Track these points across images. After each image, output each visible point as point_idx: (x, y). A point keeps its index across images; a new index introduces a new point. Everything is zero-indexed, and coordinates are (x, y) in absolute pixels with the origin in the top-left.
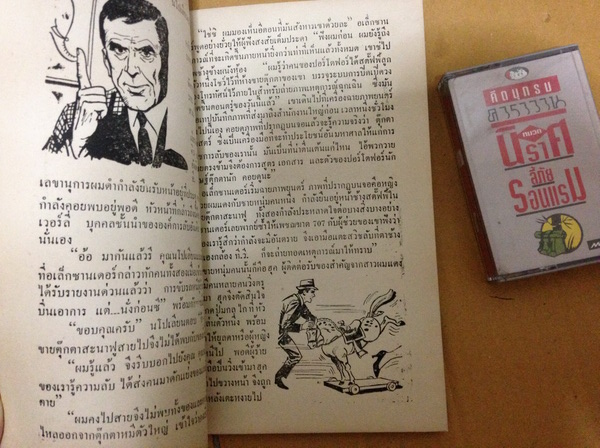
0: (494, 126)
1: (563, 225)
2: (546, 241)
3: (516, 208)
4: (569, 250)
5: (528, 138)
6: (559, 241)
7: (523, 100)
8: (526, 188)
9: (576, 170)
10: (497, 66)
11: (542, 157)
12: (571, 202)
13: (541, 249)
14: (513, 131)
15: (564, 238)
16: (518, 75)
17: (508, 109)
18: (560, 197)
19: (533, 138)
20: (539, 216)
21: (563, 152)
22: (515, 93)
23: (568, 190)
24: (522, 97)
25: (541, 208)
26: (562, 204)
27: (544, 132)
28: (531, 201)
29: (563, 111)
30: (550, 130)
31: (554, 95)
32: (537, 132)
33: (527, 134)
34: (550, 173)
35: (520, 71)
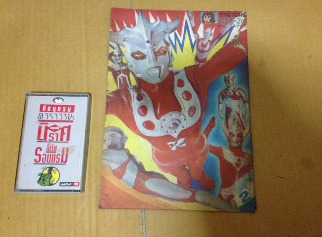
1: (52, 172)
2: (42, 178)
3: (35, 160)
4: (51, 185)
6: (48, 180)
7: (57, 113)
9: (68, 149)
12: (60, 163)
13: (39, 181)
14: (46, 125)
15: (50, 178)
16: (58, 102)
17: (49, 116)
19: (55, 130)
23: (60, 157)
24: (56, 111)
25: (46, 163)
26: (56, 163)
28: (43, 158)
30: (63, 129)
32: (57, 128)
33: (52, 128)
34: (56, 148)
35: (60, 100)
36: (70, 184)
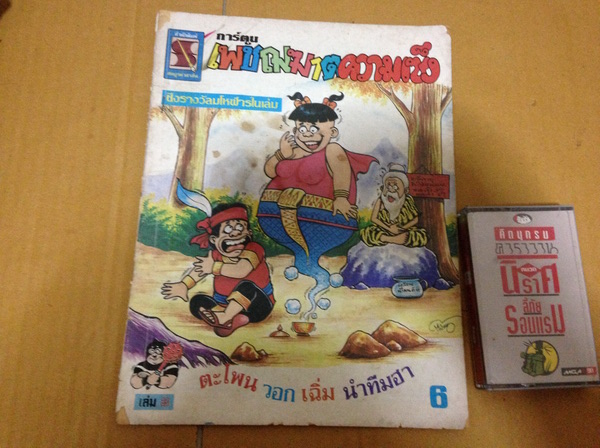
0: (499, 257)
1: (544, 351)
2: (529, 361)
3: (509, 329)
4: (547, 373)
5: (524, 273)
6: (539, 364)
7: (525, 241)
8: (518, 314)
9: (560, 307)
10: (508, 210)
11: (534, 291)
12: (553, 333)
13: (524, 368)
14: (514, 265)
15: (543, 363)
16: (524, 221)
17: (513, 247)
18: (545, 327)
19: (530, 274)
20: (526, 339)
21: (551, 290)
22: (519, 234)
23: (551, 323)
24: (524, 238)
25: (528, 333)
26: (545, 333)
27: (538, 270)
28: (522, 326)
29: (555, 257)
30: (543, 270)
31: (549, 242)
32: (532, 270)
33: (525, 270)
34: (539, 306)
35: (525, 218)
36: (580, 371)
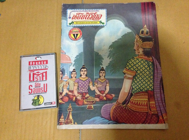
0: (29, 70)
1: (40, 98)
3: (29, 92)
4: (39, 105)
6: (38, 102)
8: (33, 87)
9: (47, 84)
10: (34, 56)
11: (39, 80)
13: (32, 104)
15: (39, 102)
17: (34, 67)
18: (41, 91)
20: (34, 95)
21: (44, 79)
22: (37, 63)
23: (43, 89)
25: (35, 93)
26: (41, 93)
27: (41, 74)
28: (34, 91)
29: (47, 69)
31: (46, 65)
33: (37, 74)
35: (39, 58)
36: (50, 103)
